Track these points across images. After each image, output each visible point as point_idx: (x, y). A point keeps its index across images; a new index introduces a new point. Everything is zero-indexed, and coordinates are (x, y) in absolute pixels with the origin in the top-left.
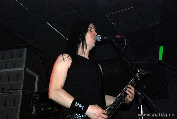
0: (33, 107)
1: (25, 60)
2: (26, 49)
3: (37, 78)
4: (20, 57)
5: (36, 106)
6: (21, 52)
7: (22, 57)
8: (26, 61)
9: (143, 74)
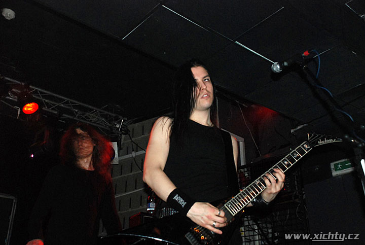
3: (242, 142)
9: (321, 143)
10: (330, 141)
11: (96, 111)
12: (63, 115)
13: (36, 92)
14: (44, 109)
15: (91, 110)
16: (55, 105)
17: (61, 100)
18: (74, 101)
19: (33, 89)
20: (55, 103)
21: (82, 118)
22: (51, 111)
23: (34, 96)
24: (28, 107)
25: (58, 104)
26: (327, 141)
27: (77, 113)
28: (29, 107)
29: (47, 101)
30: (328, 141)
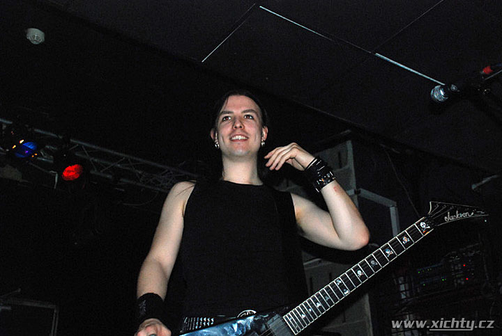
0: (400, 282)
1: (353, 169)
2: (349, 144)
3: (393, 210)
4: (341, 167)
5: (405, 278)
6: (339, 154)
7: (346, 164)
8: (356, 172)
9: (448, 219)
10: (465, 215)
11: (169, 171)
12: (121, 180)
13: (80, 148)
14: (92, 172)
15: (162, 170)
16: (109, 165)
17: (117, 159)
18: (137, 159)
19: (75, 144)
20: (109, 163)
21: (149, 184)
22: (103, 175)
23: (77, 154)
24: (69, 171)
25: (112, 165)
26: (459, 216)
27: (141, 175)
28: (71, 172)
29: (96, 160)
30: (461, 215)
